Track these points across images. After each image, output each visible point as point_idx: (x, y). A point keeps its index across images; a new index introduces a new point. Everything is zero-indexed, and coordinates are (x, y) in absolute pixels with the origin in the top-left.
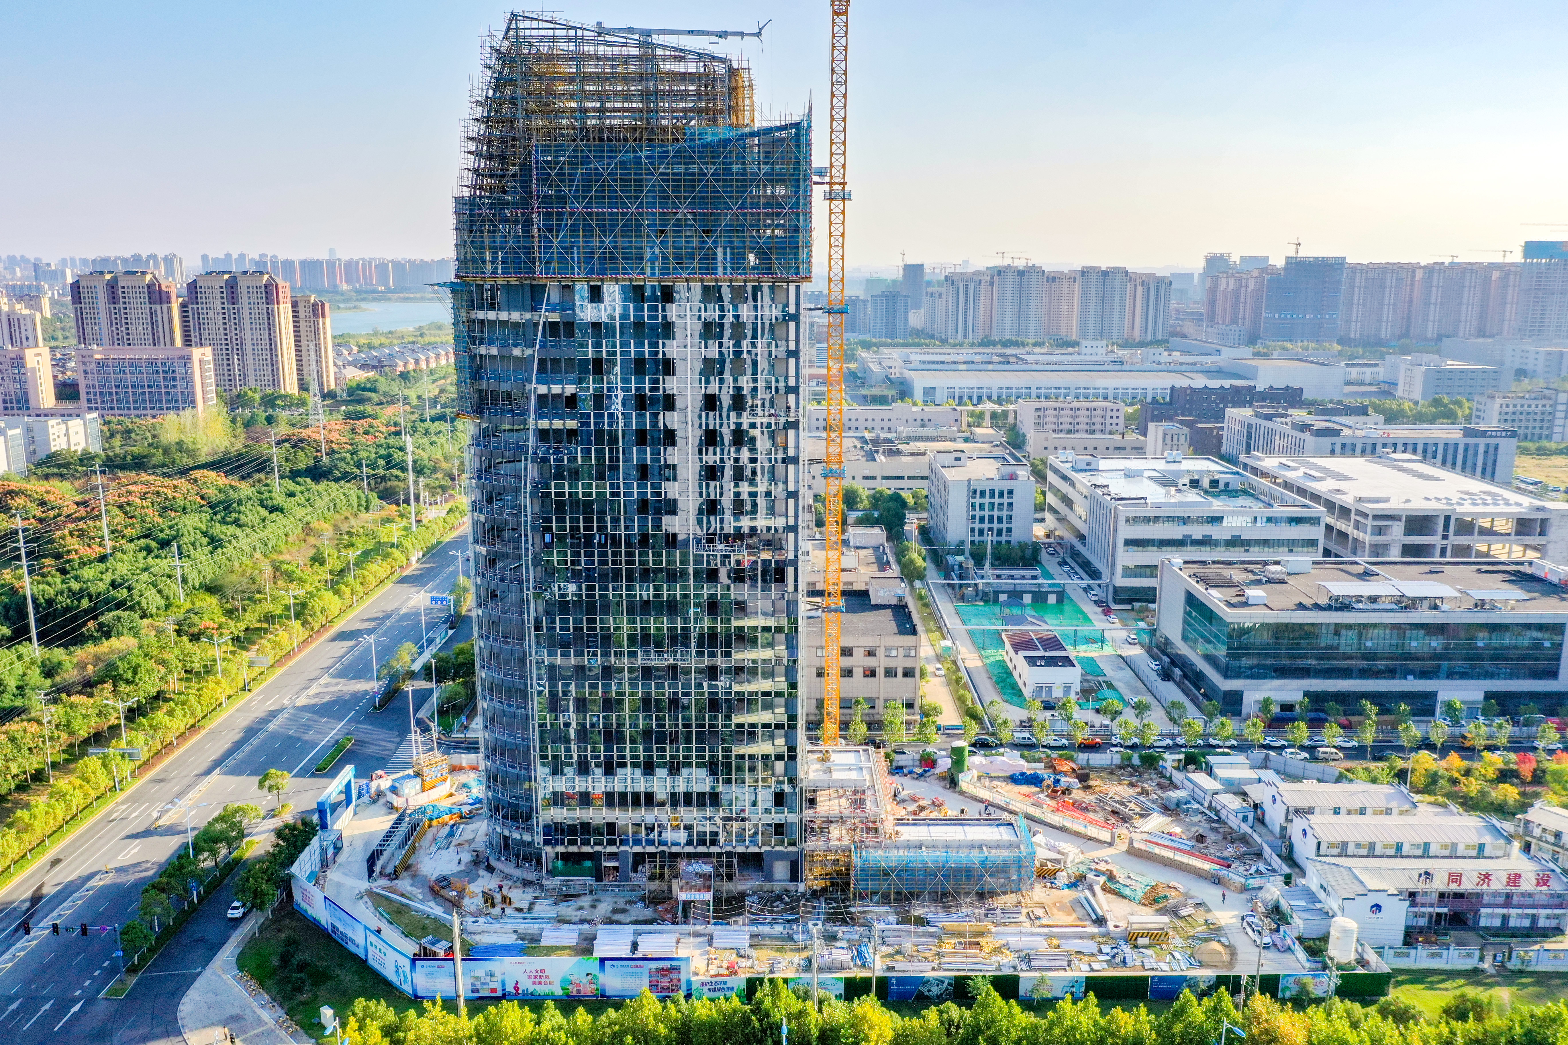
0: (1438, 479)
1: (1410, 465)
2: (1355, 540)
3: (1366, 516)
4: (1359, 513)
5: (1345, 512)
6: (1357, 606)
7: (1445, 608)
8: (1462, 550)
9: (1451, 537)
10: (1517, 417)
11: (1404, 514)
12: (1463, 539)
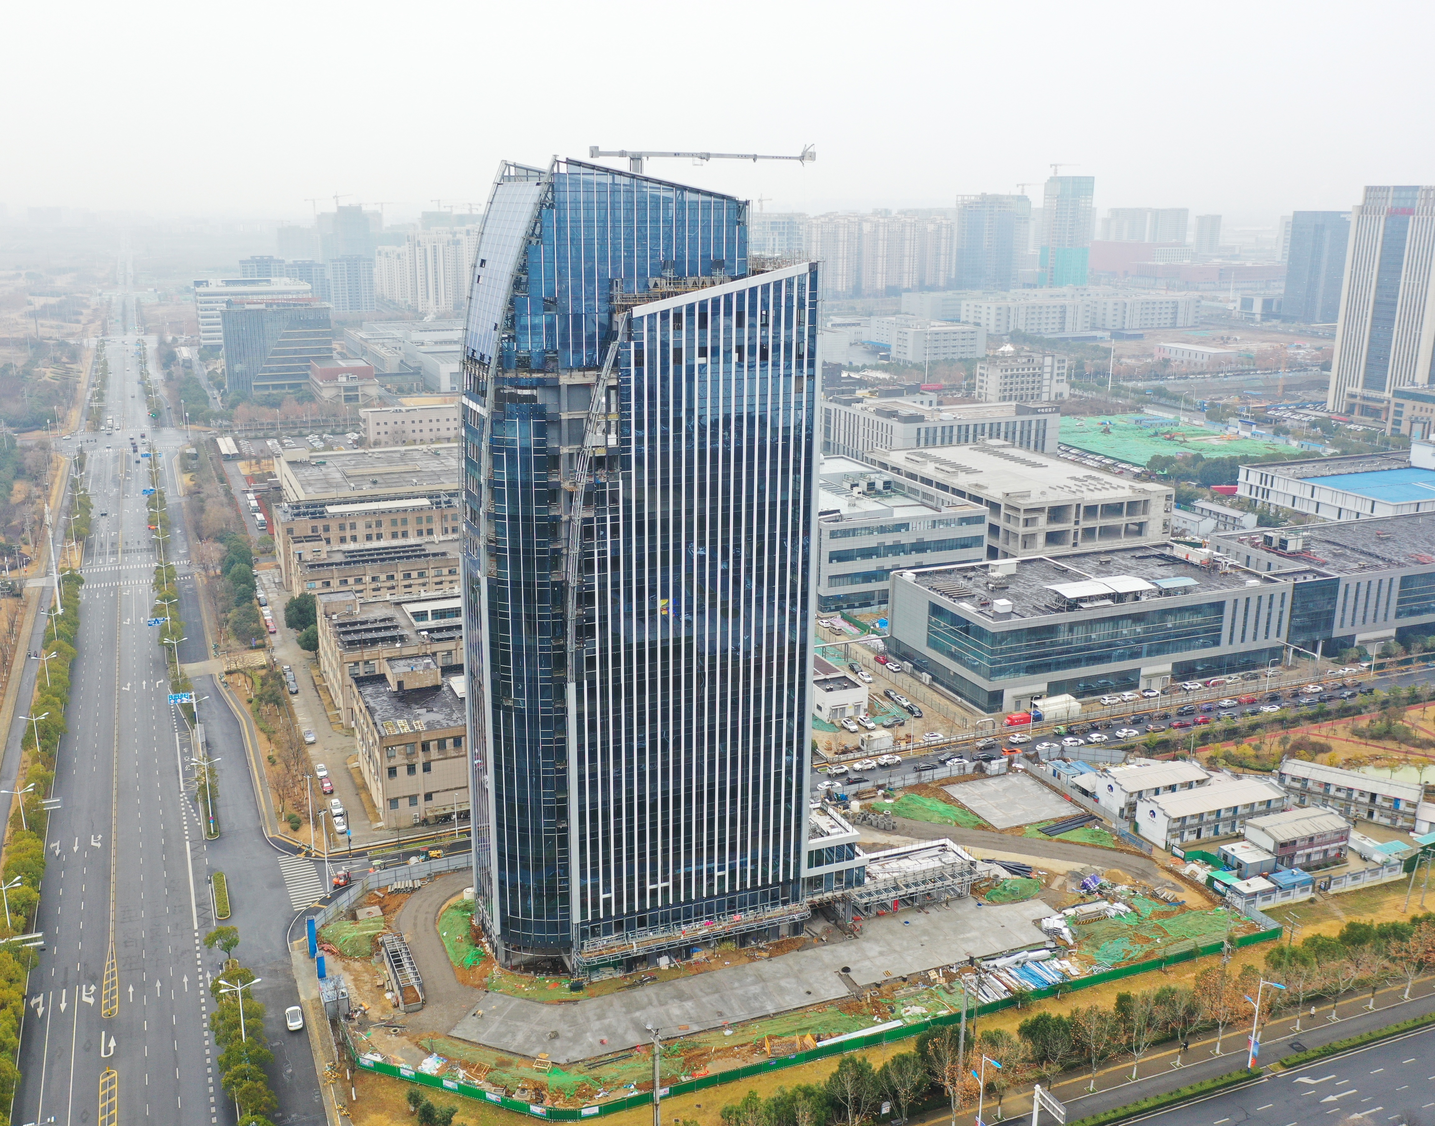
0: (1041, 466)
1: (1006, 451)
2: (1007, 532)
3: (1018, 510)
4: (1009, 507)
5: (995, 507)
6: (1084, 605)
7: (1144, 598)
8: (1089, 533)
9: (1081, 523)
10: (1014, 380)
11: (1047, 506)
12: (1089, 524)
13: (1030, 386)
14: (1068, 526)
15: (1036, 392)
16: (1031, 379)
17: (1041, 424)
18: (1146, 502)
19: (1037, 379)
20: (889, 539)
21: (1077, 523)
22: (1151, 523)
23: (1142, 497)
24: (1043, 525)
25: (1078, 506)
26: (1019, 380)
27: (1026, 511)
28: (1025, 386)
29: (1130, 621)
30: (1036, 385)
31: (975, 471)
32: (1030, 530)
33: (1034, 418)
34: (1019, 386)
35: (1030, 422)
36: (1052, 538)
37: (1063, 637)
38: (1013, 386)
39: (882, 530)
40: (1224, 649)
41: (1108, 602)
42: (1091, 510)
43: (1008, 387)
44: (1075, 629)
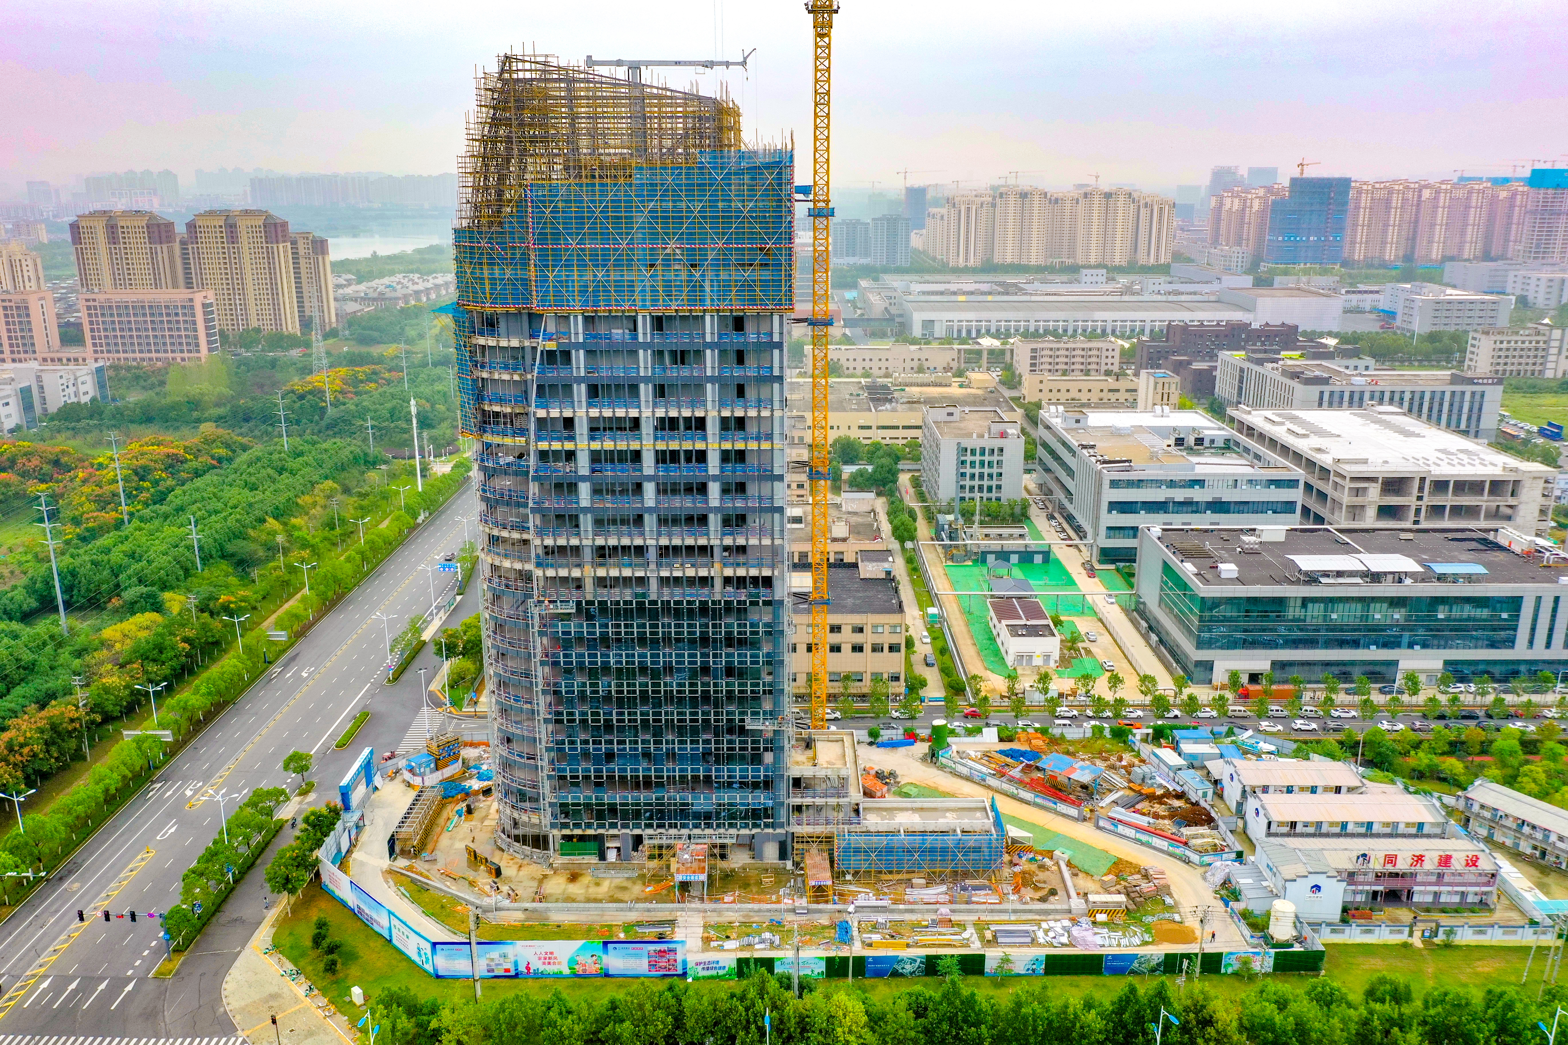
2: (1333, 500)
3: (1344, 477)
4: (1337, 474)
5: (1324, 472)
6: (1324, 580)
7: (1408, 581)
8: (1437, 511)
9: (1425, 499)
10: (1510, 353)
11: (1381, 476)
12: (1438, 501)
13: (1531, 361)
14: (1409, 500)
15: (1538, 368)
16: (1531, 354)
17: (1478, 397)
18: (1516, 483)
19: (1540, 353)
20: (1180, 495)
21: (1420, 498)
22: (1521, 507)
23: (1512, 477)
24: (1374, 495)
25: (1423, 480)
26: (1516, 353)
27: (1353, 479)
28: (1523, 361)
29: (1385, 605)
30: (1539, 361)
31: (1333, 435)
32: (1358, 501)
33: (1468, 389)
34: (1516, 361)
35: (1463, 393)
36: (1385, 511)
37: (1293, 612)
38: (1509, 361)
39: (1172, 484)
40: (1520, 652)
41: (1358, 580)
42: (1440, 486)
43: (1502, 361)
44: (1310, 605)
